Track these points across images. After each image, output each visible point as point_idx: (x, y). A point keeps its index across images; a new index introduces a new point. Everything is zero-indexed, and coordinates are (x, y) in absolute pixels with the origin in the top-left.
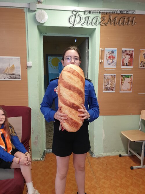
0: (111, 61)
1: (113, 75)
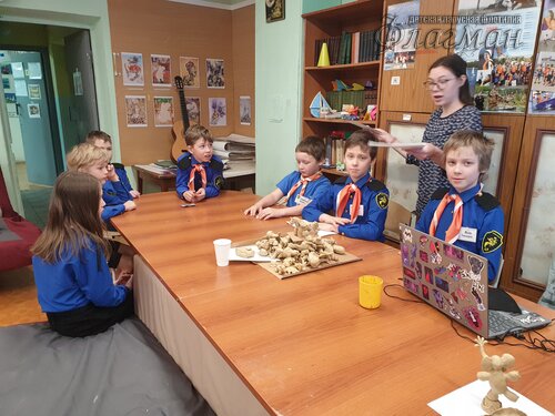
0: (134, 75)
1: (140, 97)
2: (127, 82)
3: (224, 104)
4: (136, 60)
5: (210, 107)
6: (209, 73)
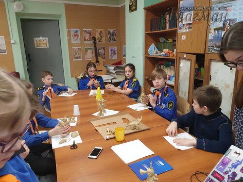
0: (76, 38)
1: (79, 48)
2: (73, 42)
4: (77, 31)
5: (110, 51)
6: (109, 36)
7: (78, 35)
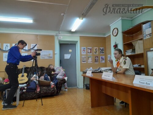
1: (85, 56)
2: (82, 53)
3: (104, 57)
4: (84, 49)
5: (101, 58)
6: (100, 51)
7: (85, 50)
